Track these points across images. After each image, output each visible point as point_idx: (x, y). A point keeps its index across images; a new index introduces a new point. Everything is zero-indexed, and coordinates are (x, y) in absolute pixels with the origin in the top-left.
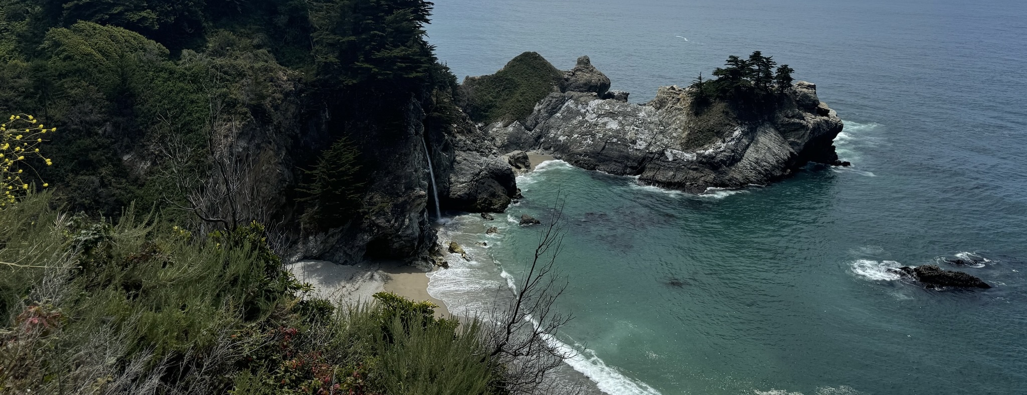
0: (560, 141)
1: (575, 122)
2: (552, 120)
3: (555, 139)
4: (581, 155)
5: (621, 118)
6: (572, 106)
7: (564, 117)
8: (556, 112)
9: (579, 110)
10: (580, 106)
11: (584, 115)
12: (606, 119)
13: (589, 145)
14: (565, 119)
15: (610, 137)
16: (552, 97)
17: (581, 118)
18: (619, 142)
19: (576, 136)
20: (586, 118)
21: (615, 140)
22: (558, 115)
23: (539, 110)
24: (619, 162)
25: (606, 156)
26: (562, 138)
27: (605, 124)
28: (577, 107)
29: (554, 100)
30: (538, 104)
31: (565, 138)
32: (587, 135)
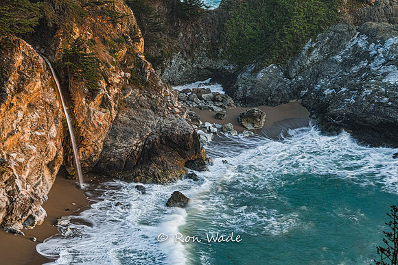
0: (324, 95)
1: (355, 69)
3: (320, 93)
6: (360, 45)
7: (345, 60)
8: (335, 54)
9: (368, 52)
10: (372, 45)
11: (371, 59)
12: (390, 68)
13: (349, 105)
15: (381, 94)
17: (365, 64)
18: (390, 103)
19: (343, 89)
20: (371, 65)
21: (385, 100)
22: (338, 57)
23: (310, 50)
25: (365, 122)
26: (328, 92)
27: (384, 75)
28: (368, 46)
30: (310, 40)
31: (331, 92)
32: (355, 90)
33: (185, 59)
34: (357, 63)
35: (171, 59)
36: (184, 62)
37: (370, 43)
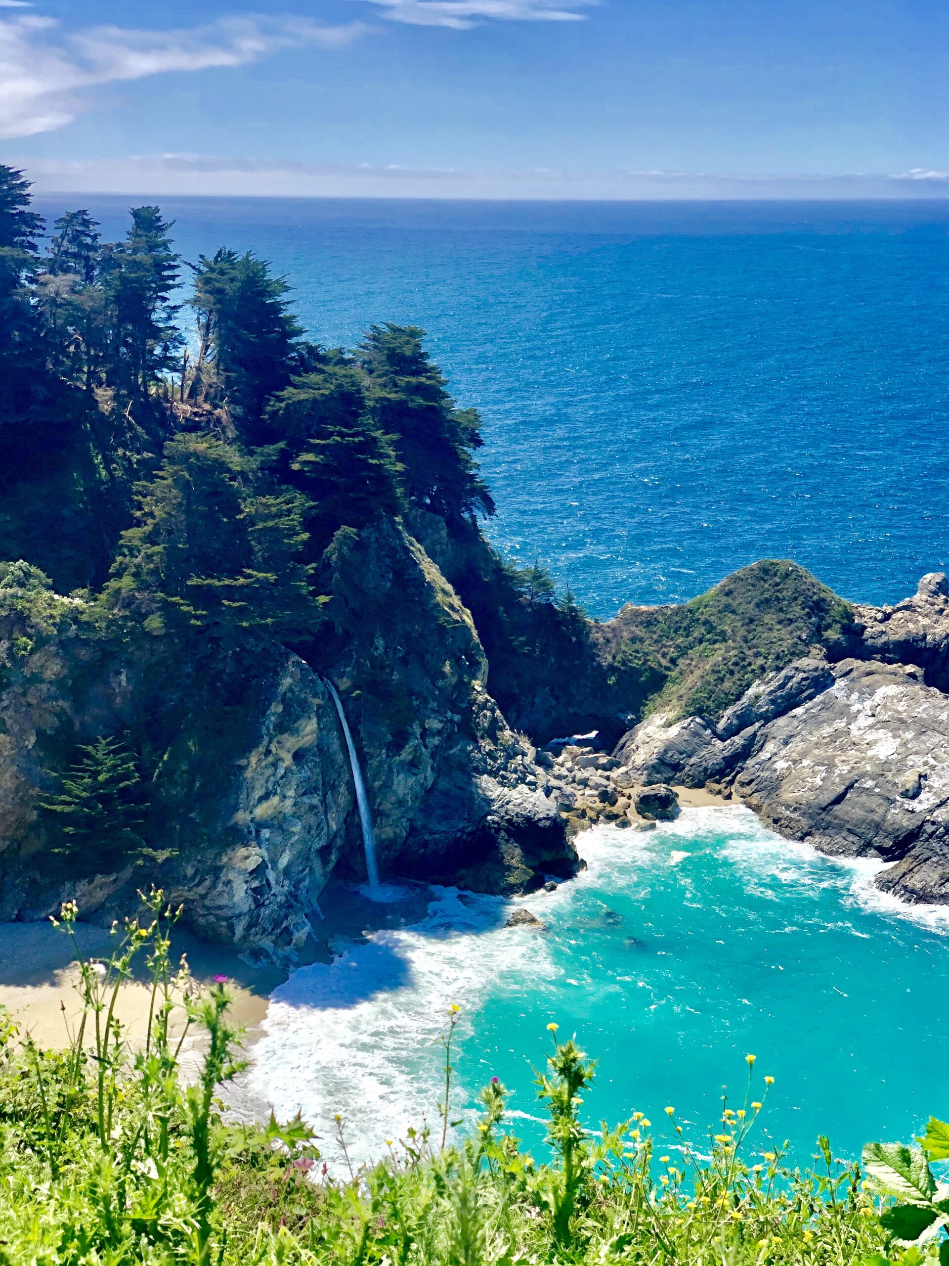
0: (775, 770)
1: (826, 731)
2: (781, 721)
3: (768, 766)
4: (788, 807)
5: (909, 735)
6: (838, 695)
7: (810, 717)
8: (798, 706)
9: (847, 706)
10: (855, 696)
11: (852, 718)
12: (881, 734)
13: (813, 788)
14: (814, 721)
15: (865, 774)
16: (797, 669)
17: (843, 725)
18: (877, 790)
19: (806, 763)
20: (852, 727)
21: (869, 784)
22: (799, 712)
23: (758, 697)
24: (856, 835)
25: (837, 817)
26: (780, 765)
27: (871, 744)
28: (848, 697)
29: (802, 675)
30: (758, 682)
31: (786, 765)
32: (823, 765)
33: (557, 699)
34: (830, 721)
35: (534, 696)
36: (554, 703)
37: (852, 692)
